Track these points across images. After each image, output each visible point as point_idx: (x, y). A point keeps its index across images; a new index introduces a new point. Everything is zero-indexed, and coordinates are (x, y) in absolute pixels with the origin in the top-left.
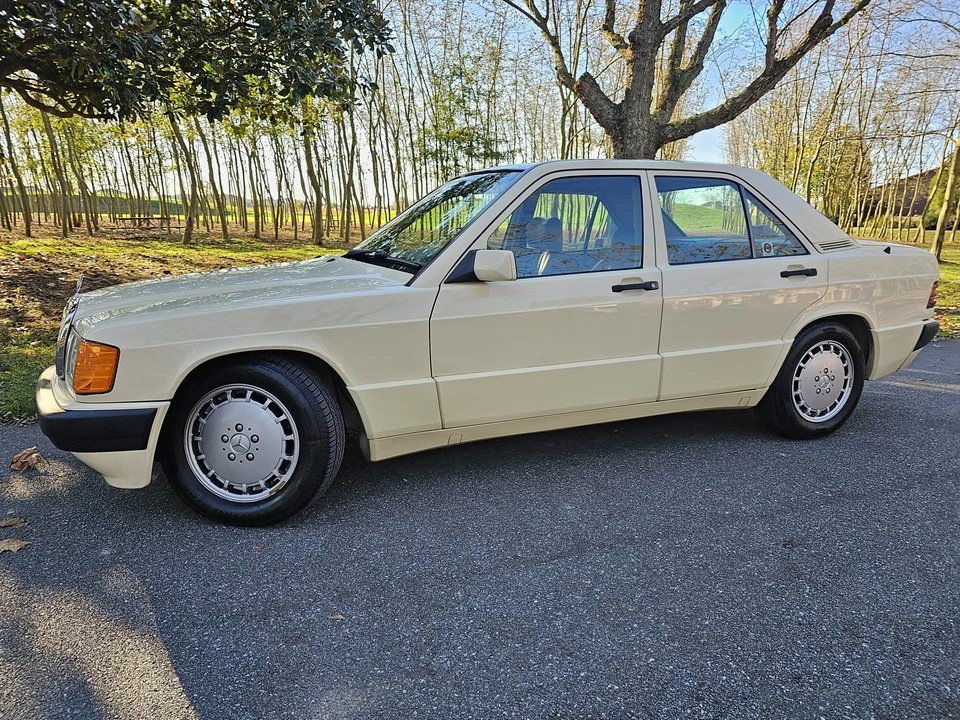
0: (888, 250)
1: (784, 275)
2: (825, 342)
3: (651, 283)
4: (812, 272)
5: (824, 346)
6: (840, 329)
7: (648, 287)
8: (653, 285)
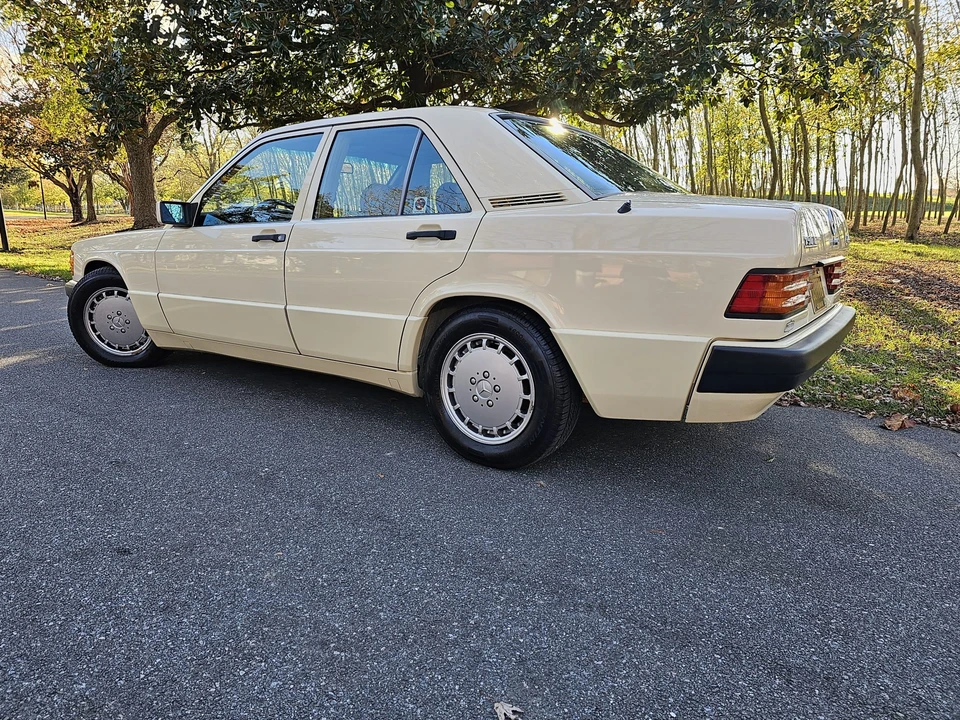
0: (626, 208)
1: (412, 236)
2: (491, 336)
3: (278, 235)
4: (448, 235)
5: (489, 341)
6: (502, 319)
7: (275, 238)
8: (280, 238)
